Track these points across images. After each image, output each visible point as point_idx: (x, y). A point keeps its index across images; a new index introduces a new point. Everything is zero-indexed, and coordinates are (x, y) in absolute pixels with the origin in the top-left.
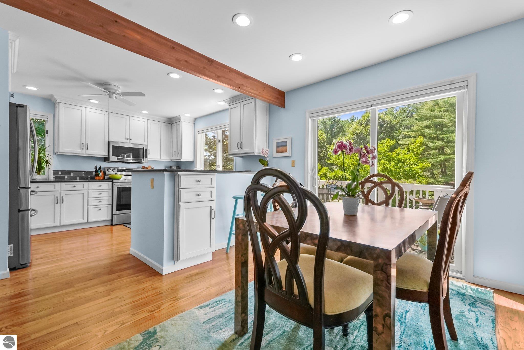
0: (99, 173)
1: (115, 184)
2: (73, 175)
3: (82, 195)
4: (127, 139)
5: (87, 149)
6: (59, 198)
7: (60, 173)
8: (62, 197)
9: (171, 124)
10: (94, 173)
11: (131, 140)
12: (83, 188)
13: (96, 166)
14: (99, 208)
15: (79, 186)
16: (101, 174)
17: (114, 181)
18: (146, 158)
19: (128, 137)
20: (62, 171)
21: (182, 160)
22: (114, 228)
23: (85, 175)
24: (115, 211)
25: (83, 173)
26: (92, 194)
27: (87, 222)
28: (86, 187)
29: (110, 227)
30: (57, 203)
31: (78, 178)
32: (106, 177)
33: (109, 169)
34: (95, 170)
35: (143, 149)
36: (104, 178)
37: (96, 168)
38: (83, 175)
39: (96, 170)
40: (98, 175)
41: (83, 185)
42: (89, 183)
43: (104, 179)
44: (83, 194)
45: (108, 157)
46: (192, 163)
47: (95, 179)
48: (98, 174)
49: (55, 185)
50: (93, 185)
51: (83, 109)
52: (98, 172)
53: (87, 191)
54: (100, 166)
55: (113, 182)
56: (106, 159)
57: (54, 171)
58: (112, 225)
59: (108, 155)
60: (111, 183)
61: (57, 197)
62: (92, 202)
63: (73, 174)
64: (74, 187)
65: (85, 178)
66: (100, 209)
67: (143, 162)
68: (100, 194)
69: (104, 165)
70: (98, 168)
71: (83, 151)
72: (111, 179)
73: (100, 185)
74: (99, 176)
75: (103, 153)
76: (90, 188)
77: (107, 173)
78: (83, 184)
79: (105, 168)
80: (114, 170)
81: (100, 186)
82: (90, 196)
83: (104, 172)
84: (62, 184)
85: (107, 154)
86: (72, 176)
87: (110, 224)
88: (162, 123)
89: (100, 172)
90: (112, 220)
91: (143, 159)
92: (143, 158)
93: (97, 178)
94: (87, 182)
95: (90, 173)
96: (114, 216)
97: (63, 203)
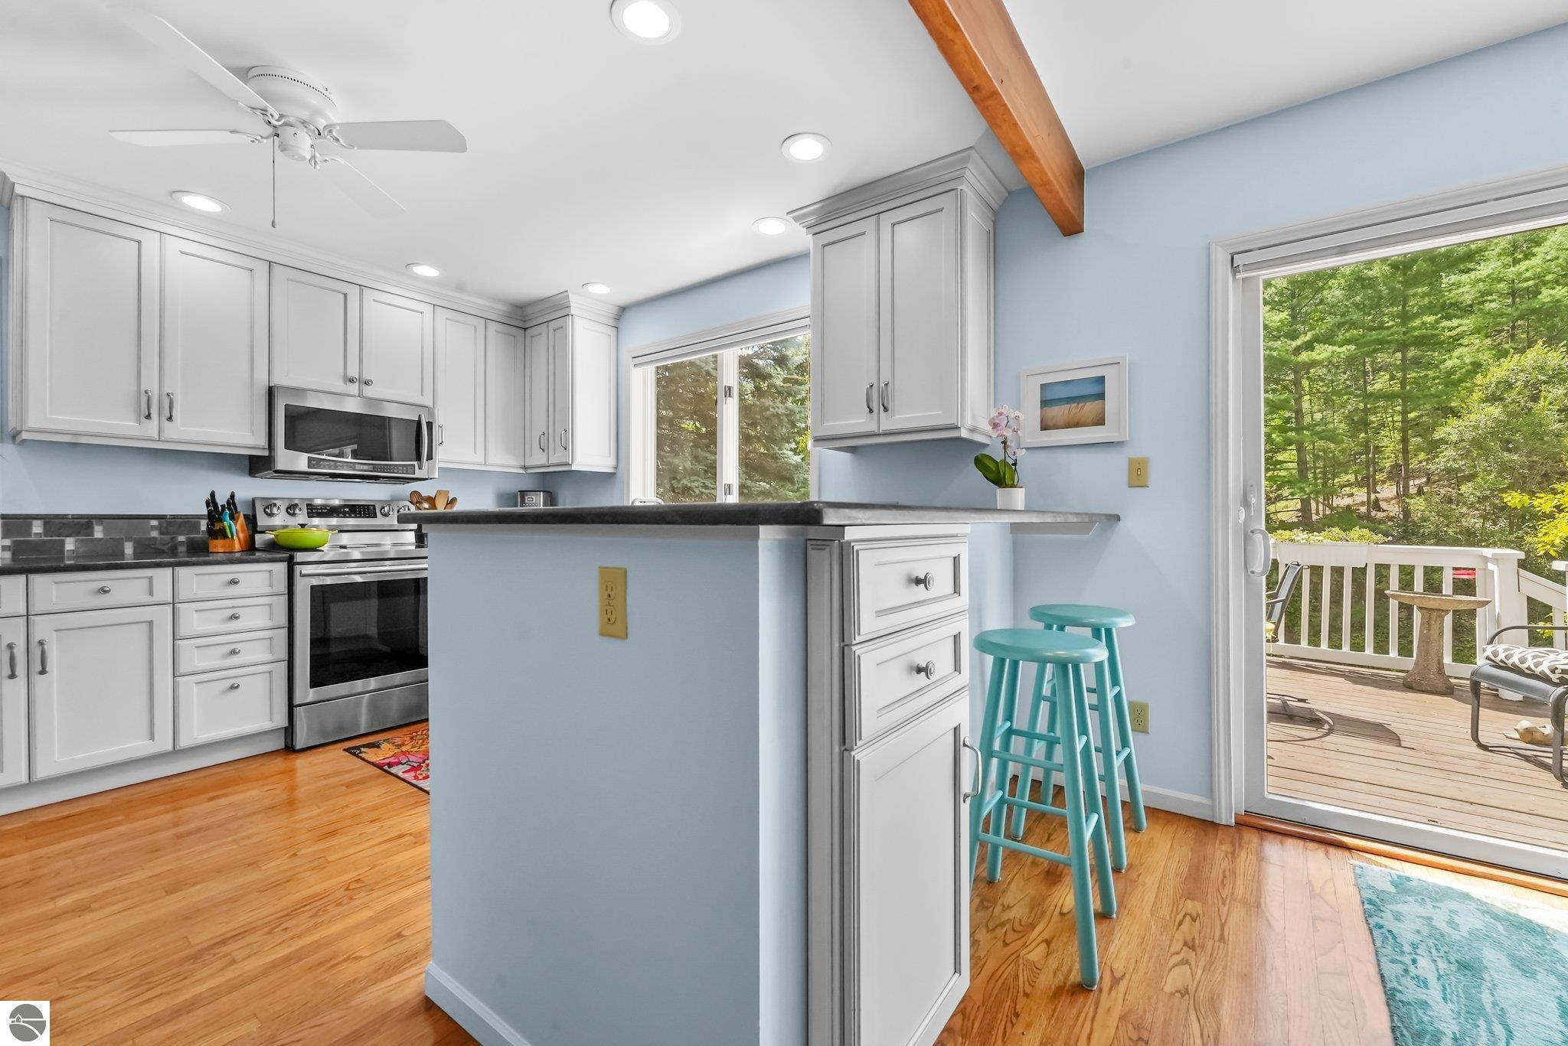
0: (227, 522)
1: (303, 572)
2: (104, 534)
3: (145, 627)
4: (351, 381)
5: (170, 419)
6: (20, 651)
7: (39, 528)
8: (41, 643)
9: (525, 329)
10: (204, 525)
11: (367, 383)
12: (151, 593)
13: (213, 495)
14: (228, 683)
15: (127, 585)
16: (236, 528)
17: (300, 557)
18: (430, 457)
19: (353, 372)
20: (50, 518)
21: (574, 468)
22: (301, 762)
23: (161, 533)
24: (305, 692)
25: (154, 523)
26: (193, 621)
27: (170, 747)
28: (163, 591)
29: (279, 763)
30: (12, 676)
31: (129, 549)
32: (259, 539)
33: (269, 506)
34: (206, 513)
35: (419, 423)
36: (250, 547)
37: (211, 502)
38: (155, 534)
39: (215, 512)
40: (222, 534)
41: (146, 581)
42: (181, 571)
43: (250, 551)
44: (151, 623)
45: (266, 453)
46: (609, 477)
47: (210, 550)
48: (224, 528)
50: (196, 580)
51: (149, 239)
52: (221, 520)
53: (169, 608)
54: (232, 496)
55: (291, 564)
56: (258, 465)
57: (5, 517)
58: (290, 749)
59: (267, 446)
60: (281, 568)
61: (11, 646)
62: (193, 658)
63: (105, 531)
64: (104, 591)
65: (160, 547)
66: (233, 687)
67: (418, 474)
68: (234, 617)
69: (248, 489)
70: (221, 500)
71: (151, 428)
72: (285, 551)
73: (230, 577)
74: (225, 536)
75: (248, 438)
76: (183, 595)
77: (262, 521)
78: (150, 579)
79: (253, 501)
80: (291, 509)
81: (234, 582)
82: (183, 631)
83: (251, 520)
84: (38, 578)
85: (263, 441)
86: (100, 540)
87: (283, 746)
88: (490, 323)
89: (232, 517)
90: (289, 730)
91: (416, 463)
92: (419, 458)
93: (218, 545)
94: (169, 571)
95: (186, 522)
96: (299, 712)
97: (43, 672)
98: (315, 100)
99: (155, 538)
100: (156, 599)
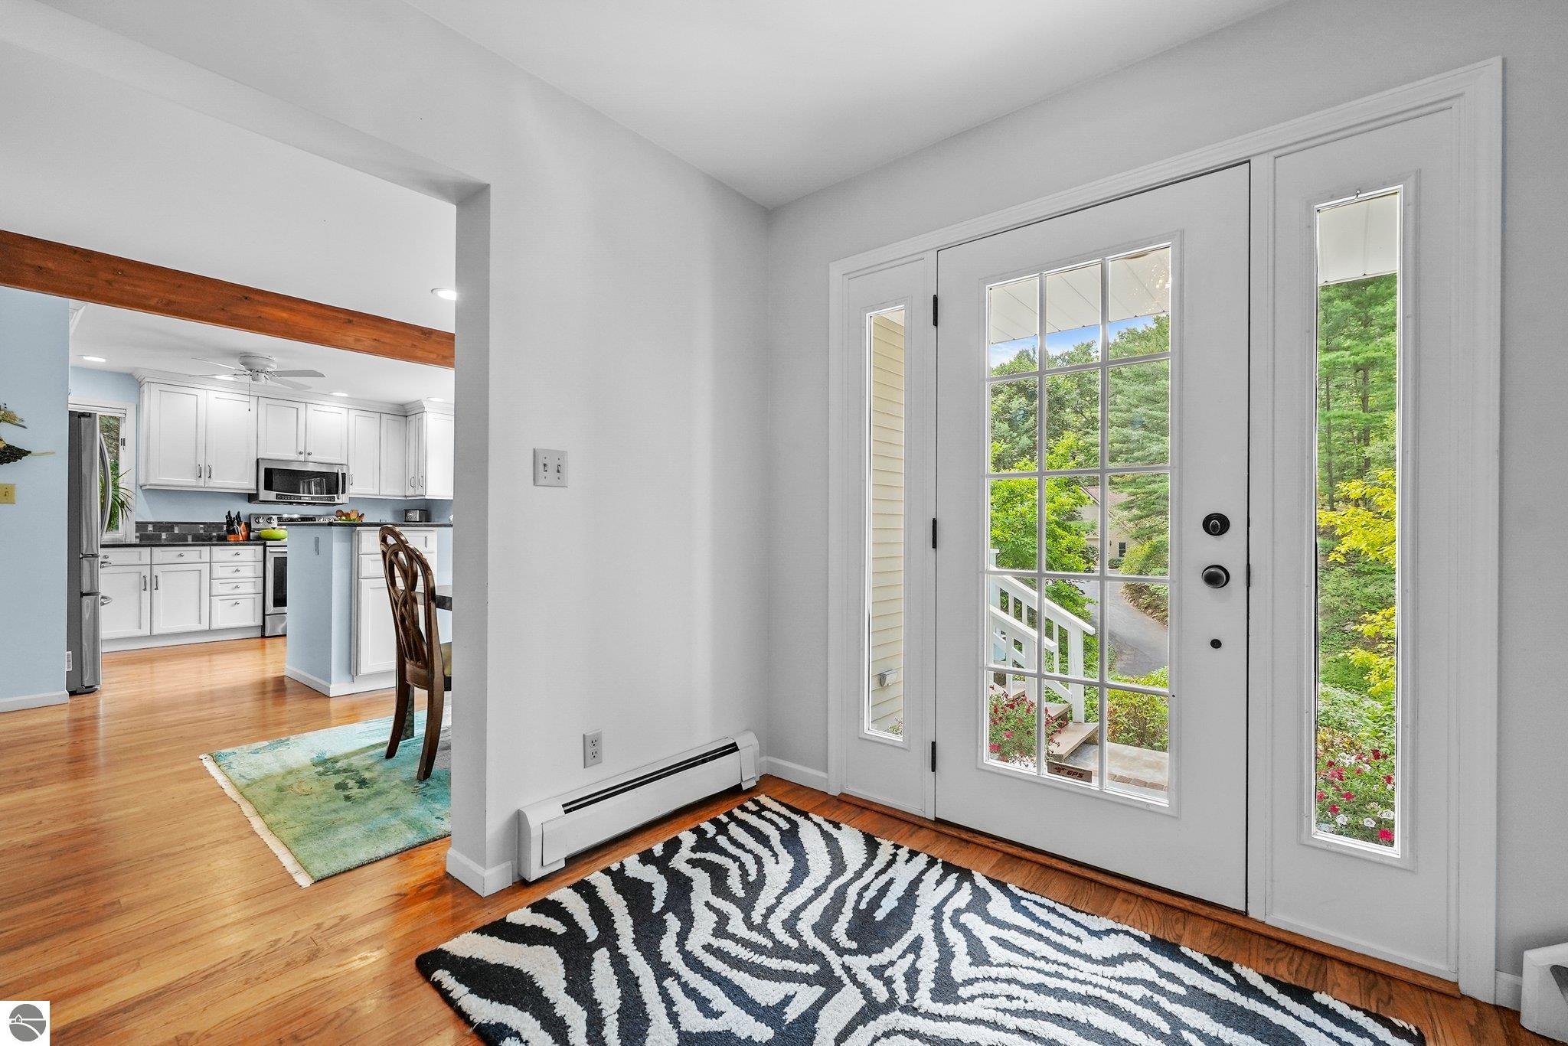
0: (236, 526)
1: (271, 550)
2: (179, 531)
3: (197, 573)
4: (300, 453)
5: (210, 477)
6: (148, 579)
7: (150, 528)
8: (156, 577)
9: (405, 417)
10: (225, 527)
11: (309, 454)
12: (200, 558)
13: (229, 512)
14: (234, 602)
15: (191, 553)
16: (241, 530)
17: (269, 543)
18: (344, 492)
19: (302, 449)
20: (154, 524)
21: (426, 497)
22: (267, 641)
23: (205, 531)
24: (270, 609)
25: (202, 526)
26: (218, 571)
27: (208, 628)
28: (206, 557)
29: (260, 640)
30: (145, 589)
31: (190, 538)
32: (252, 535)
33: (258, 517)
34: (226, 522)
35: (338, 474)
36: (248, 538)
37: (229, 516)
38: (202, 532)
39: (230, 522)
40: (233, 532)
41: (198, 552)
42: (213, 548)
43: (247, 540)
44: (200, 571)
45: (255, 492)
47: (227, 539)
48: (235, 528)
49: (140, 552)
50: (221, 553)
51: (201, 394)
52: (233, 525)
53: (208, 565)
54: (239, 513)
55: (265, 546)
56: (252, 498)
57: (137, 523)
58: (263, 637)
59: (255, 489)
60: (262, 548)
61: (144, 577)
62: (218, 588)
63: (180, 529)
64: (181, 555)
65: (204, 538)
66: (237, 604)
67: (337, 501)
68: (238, 570)
69: (246, 509)
70: (233, 515)
71: (201, 482)
72: (262, 541)
73: (236, 552)
74: (235, 533)
75: (248, 484)
76: (214, 560)
77: (254, 526)
78: (201, 551)
79: (250, 515)
80: (269, 520)
81: (237, 554)
82: (214, 576)
83: (248, 525)
84: (155, 549)
85: (254, 486)
86: (177, 534)
87: (259, 635)
88: (383, 415)
89: (238, 524)
90: (263, 627)
91: (336, 495)
92: (337, 493)
93: (231, 538)
94: (209, 547)
95: (218, 526)
96: (267, 617)
97: (157, 589)
98: (265, 363)
100: (202, 561)
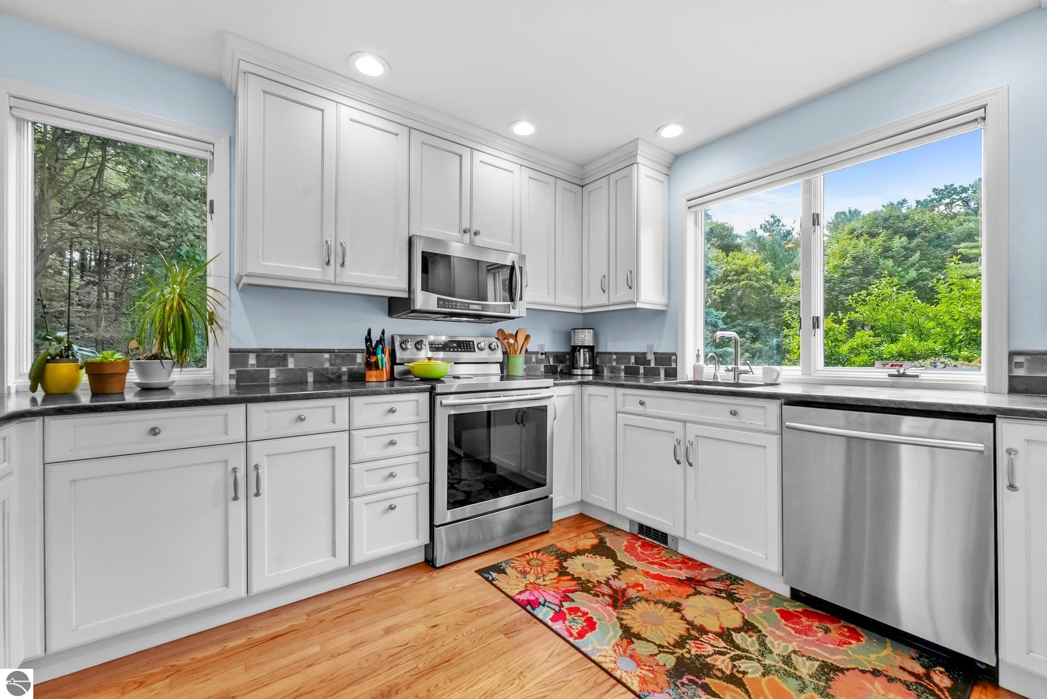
0: (379, 355)
1: (444, 402)
2: (295, 366)
3: (329, 453)
4: (465, 231)
5: (343, 265)
6: (241, 475)
7: (252, 360)
8: (256, 467)
9: (582, 186)
10: (360, 358)
11: (476, 233)
12: (334, 422)
13: (368, 331)
14: (386, 504)
15: (316, 414)
16: (383, 359)
17: (437, 388)
18: (521, 298)
19: (466, 225)
20: (259, 353)
21: (639, 305)
23: (331, 365)
24: (444, 514)
25: (327, 356)
26: (366, 447)
27: (347, 564)
28: (342, 421)
30: (236, 498)
31: (312, 382)
32: (397, 369)
33: (405, 340)
34: (365, 347)
35: (513, 267)
36: (392, 378)
37: (368, 339)
38: (327, 365)
39: (370, 346)
40: (376, 366)
41: (330, 410)
42: (354, 400)
44: (334, 448)
45: (405, 295)
46: (657, 315)
47: (367, 380)
48: (377, 359)
49: (226, 416)
50: (367, 408)
51: (330, 108)
52: (375, 354)
53: (346, 434)
54: (382, 333)
55: (433, 394)
56: (401, 306)
57: (231, 351)
58: (431, 565)
59: (407, 289)
60: (426, 395)
61: (235, 470)
62: (365, 482)
63: (296, 362)
64: (301, 419)
65: (330, 376)
66: (392, 508)
67: (513, 313)
68: (392, 443)
70: (375, 337)
71: (329, 274)
72: (425, 382)
73: (389, 406)
74: (377, 368)
75: (397, 281)
76: (357, 423)
77: (399, 354)
78: (333, 407)
79: (395, 337)
80: (418, 345)
81: (392, 411)
82: (356, 457)
83: (393, 354)
84: (254, 408)
85: (405, 286)
86: (292, 369)
87: (423, 560)
88: (558, 181)
89: (381, 351)
90: (431, 548)
91: (510, 303)
92: (512, 300)
93: (372, 376)
94: (346, 399)
95: (348, 355)
96: (440, 532)
97: (257, 494)
99: (328, 368)
100: (338, 426)
